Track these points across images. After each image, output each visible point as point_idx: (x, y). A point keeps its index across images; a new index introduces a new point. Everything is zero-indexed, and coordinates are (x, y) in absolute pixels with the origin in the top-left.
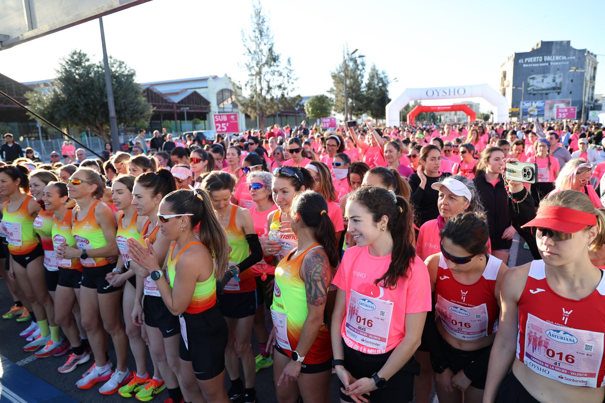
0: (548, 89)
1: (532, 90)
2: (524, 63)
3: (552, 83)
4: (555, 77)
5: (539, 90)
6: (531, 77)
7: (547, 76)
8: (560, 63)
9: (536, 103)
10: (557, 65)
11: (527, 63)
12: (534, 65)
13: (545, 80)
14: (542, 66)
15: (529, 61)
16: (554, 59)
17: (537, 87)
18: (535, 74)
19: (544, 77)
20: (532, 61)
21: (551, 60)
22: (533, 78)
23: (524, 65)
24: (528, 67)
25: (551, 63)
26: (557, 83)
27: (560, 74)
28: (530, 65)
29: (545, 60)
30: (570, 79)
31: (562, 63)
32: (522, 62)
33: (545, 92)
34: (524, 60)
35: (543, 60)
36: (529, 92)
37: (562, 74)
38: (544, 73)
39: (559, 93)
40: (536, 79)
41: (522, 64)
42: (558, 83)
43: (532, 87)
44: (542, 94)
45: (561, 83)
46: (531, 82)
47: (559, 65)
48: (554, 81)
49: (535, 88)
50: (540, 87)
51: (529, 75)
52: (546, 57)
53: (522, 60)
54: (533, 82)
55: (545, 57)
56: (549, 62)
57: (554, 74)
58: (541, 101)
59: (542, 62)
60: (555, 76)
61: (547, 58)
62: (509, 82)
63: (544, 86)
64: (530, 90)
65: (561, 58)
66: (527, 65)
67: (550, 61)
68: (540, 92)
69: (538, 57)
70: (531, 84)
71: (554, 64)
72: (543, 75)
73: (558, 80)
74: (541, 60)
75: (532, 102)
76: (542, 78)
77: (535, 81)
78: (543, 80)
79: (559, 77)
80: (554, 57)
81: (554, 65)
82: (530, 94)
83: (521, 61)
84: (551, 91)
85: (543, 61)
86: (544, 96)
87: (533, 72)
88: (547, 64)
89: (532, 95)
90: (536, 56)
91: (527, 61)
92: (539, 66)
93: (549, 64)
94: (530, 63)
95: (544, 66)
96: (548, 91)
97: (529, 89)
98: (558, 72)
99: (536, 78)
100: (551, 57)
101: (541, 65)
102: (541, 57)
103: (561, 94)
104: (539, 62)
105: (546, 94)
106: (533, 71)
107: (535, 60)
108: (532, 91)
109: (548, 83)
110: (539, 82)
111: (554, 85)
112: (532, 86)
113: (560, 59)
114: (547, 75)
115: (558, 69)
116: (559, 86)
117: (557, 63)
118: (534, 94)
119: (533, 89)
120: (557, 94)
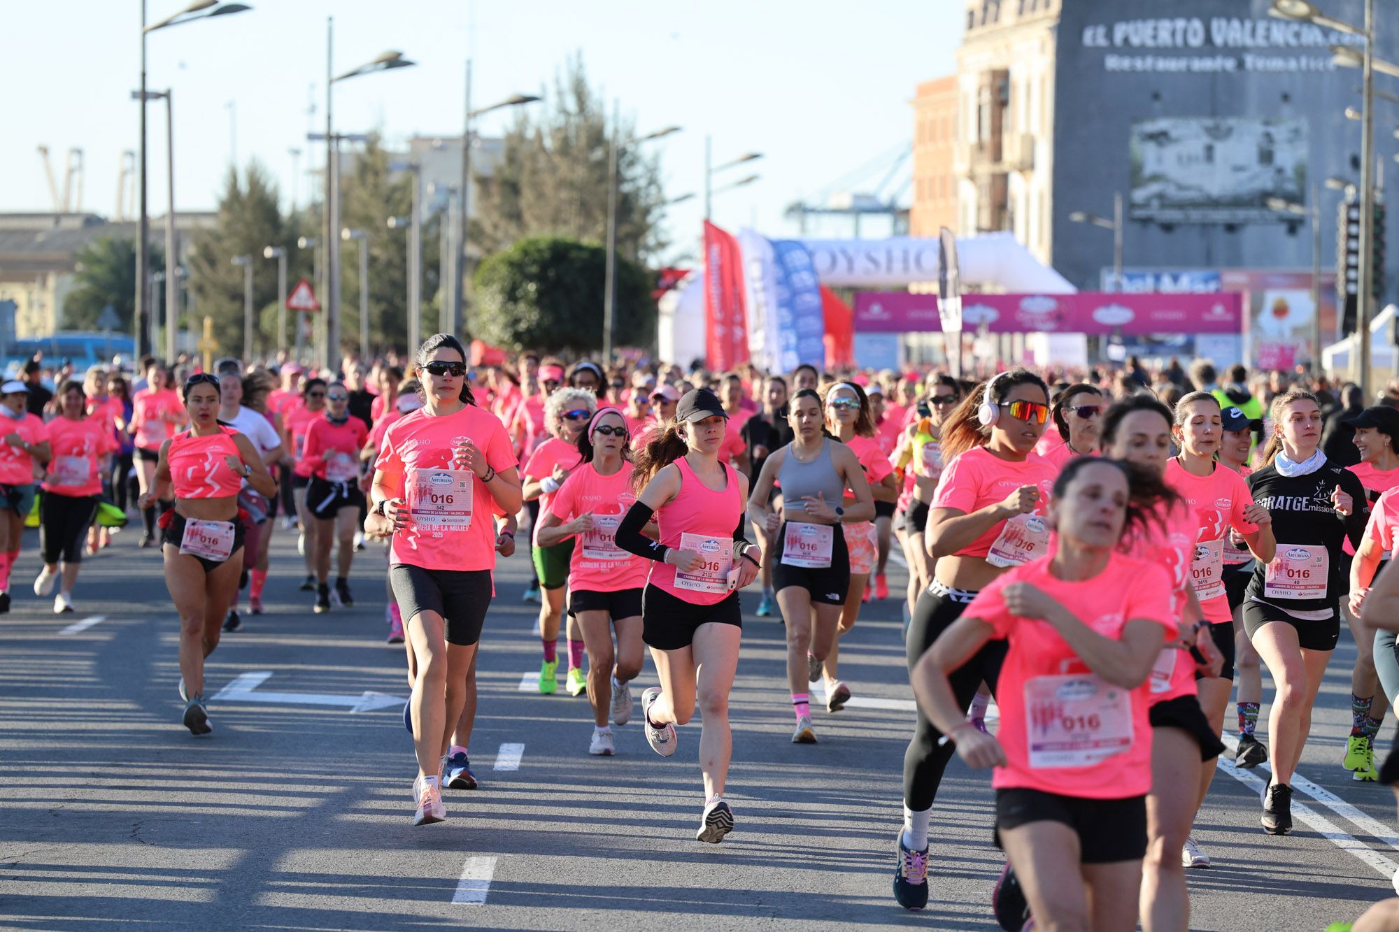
0: (1237, 202)
1: (1155, 203)
2: (1112, 49)
3: (1256, 168)
4: (1268, 136)
5: (1195, 205)
6: (1150, 127)
7: (1230, 131)
8: (1293, 64)
9: (1175, 279)
10: (1277, 73)
11: (1128, 49)
12: (1164, 64)
13: (1220, 148)
14: (1203, 74)
15: (1135, 41)
16: (1261, 41)
17: (1181, 187)
18: (1166, 114)
19: (1216, 133)
20: (1150, 43)
21: (1249, 42)
22: (1160, 138)
23: (1112, 62)
24: (1133, 72)
25: (1249, 60)
26: (1280, 171)
27: (1292, 124)
28: (1139, 64)
29: (1218, 40)
30: (1348, 154)
31: (1303, 61)
32: (1102, 42)
33: (1222, 216)
34: (1109, 35)
35: (1208, 39)
36: (1139, 213)
37: (1304, 124)
38: (1213, 113)
39: (1293, 225)
40: (1177, 141)
41: (1101, 53)
42: (1289, 172)
43: (1154, 188)
44: (1206, 227)
45: (1301, 173)
46: (1150, 157)
47: (1289, 73)
48: (1266, 157)
49: (1171, 191)
50: (1200, 189)
51: (1138, 120)
52: (1223, 23)
53: (1101, 31)
54: (1160, 160)
55: (1215, 24)
56: (1237, 52)
57: (1267, 123)
58: (1199, 274)
59: (1200, 53)
60: (1272, 130)
61: (1228, 32)
62: (1030, 142)
63: (1218, 182)
64: (1146, 205)
65: (1297, 35)
66: (1125, 63)
67: (1244, 49)
68: (1195, 215)
69: (1180, 24)
70: (1150, 168)
71: (1261, 64)
72: (1209, 122)
73: (1286, 157)
74: (1196, 41)
75: (1158, 278)
76: (1206, 140)
77: (1170, 152)
78: (1209, 150)
79: (1290, 141)
80: (1261, 27)
81: (1267, 73)
82: (1146, 221)
83: (1093, 37)
84: (1254, 213)
85: (1209, 47)
86: (1221, 237)
87: (1157, 105)
88: (1230, 64)
89: (1155, 233)
90: (1172, 17)
91: (1126, 40)
92: (1189, 70)
93: (1241, 64)
94: (1142, 51)
95: (1213, 74)
96: (1241, 214)
97: (1139, 195)
98: (1286, 110)
99: (1174, 133)
100: (1248, 25)
101: (1198, 65)
102: (1197, 24)
103: (1302, 232)
104: (1183, 51)
105: (1231, 228)
106: (1156, 96)
107: (1165, 38)
108: (1154, 211)
109: (1238, 169)
110: (1191, 159)
111: (1264, 180)
112: (1155, 178)
113: (1293, 41)
114: (1232, 122)
115: (1286, 97)
116: (1291, 187)
117: (1276, 64)
118: (1168, 227)
119: (1161, 196)
120: (1283, 228)
